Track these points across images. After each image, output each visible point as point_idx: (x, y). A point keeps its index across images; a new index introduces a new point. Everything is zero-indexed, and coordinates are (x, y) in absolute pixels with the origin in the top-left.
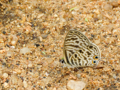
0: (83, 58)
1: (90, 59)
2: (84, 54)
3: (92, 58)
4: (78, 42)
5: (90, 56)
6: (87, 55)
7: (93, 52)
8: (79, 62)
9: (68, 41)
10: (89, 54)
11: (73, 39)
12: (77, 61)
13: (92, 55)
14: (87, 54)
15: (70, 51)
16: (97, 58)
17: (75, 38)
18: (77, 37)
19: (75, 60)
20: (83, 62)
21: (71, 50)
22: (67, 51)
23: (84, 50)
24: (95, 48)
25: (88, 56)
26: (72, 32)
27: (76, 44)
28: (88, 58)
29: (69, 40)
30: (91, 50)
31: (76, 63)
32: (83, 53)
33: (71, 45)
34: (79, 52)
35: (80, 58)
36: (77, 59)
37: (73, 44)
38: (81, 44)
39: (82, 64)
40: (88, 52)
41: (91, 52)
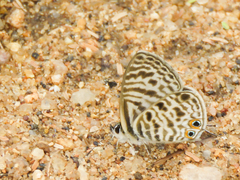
0: (166, 123)
1: (180, 127)
2: (167, 114)
3: (185, 124)
4: (153, 82)
5: (182, 118)
6: (176, 117)
7: (190, 110)
8: (156, 131)
9: (132, 80)
10: (180, 114)
11: (144, 75)
12: (152, 129)
13: (187, 116)
14: (174, 112)
15: (136, 104)
16: (197, 124)
17: (147, 71)
18: (153, 70)
19: (147, 127)
20: (165, 132)
21: (138, 100)
22: (128, 103)
23: (169, 104)
24: (194, 101)
25: (178, 120)
26: (141, 58)
27: (150, 87)
28: (176, 124)
29: (135, 76)
30: (185, 104)
31: (148, 133)
32: (165, 109)
33: (138, 90)
34: (157, 108)
35: (157, 121)
36: (151, 124)
37: (142, 87)
38: (161, 88)
39: (161, 138)
40: (177, 109)
41: (185, 108)
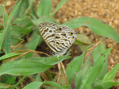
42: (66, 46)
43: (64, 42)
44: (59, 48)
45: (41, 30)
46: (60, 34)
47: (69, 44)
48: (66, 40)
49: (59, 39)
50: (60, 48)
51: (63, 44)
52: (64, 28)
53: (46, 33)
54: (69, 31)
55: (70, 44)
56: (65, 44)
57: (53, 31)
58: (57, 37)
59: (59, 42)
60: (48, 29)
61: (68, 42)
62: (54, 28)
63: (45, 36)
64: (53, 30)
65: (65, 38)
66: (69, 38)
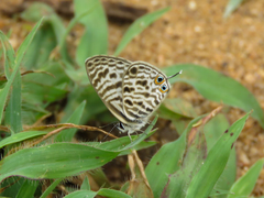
42: (148, 109)
43: (143, 99)
44: (131, 114)
45: (93, 72)
46: (134, 81)
47: (154, 104)
48: (147, 95)
49: (132, 94)
50: (135, 113)
51: (140, 104)
52: (141, 68)
53: (103, 80)
54: (153, 75)
55: (157, 102)
56: (145, 103)
57: (118, 76)
58: (127, 90)
59: (132, 100)
60: (107, 71)
61: (153, 100)
62: (122, 68)
63: (101, 87)
64: (118, 72)
65: (144, 90)
66: (154, 90)
